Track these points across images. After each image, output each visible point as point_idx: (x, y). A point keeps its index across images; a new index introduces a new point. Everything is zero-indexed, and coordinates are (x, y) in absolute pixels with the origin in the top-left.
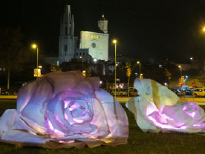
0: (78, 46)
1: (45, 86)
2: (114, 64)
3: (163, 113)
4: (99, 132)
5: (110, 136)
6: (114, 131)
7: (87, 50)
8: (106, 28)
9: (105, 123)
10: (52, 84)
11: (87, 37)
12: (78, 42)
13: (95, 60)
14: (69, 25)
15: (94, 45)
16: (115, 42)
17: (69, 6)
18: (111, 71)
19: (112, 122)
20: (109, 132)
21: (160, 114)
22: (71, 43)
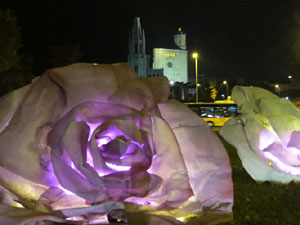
0: (151, 66)
1: (44, 91)
2: (194, 86)
3: (290, 145)
4: (166, 192)
5: (192, 199)
6: (201, 187)
7: (162, 70)
8: (184, 43)
9: (181, 169)
10: (61, 87)
11: (161, 55)
12: (151, 61)
13: (172, 83)
14: (140, 42)
15: (170, 65)
16: (195, 55)
17: (138, 19)
18: (191, 95)
19: (196, 167)
20: (190, 192)
21: (285, 147)
22: (142, 62)
